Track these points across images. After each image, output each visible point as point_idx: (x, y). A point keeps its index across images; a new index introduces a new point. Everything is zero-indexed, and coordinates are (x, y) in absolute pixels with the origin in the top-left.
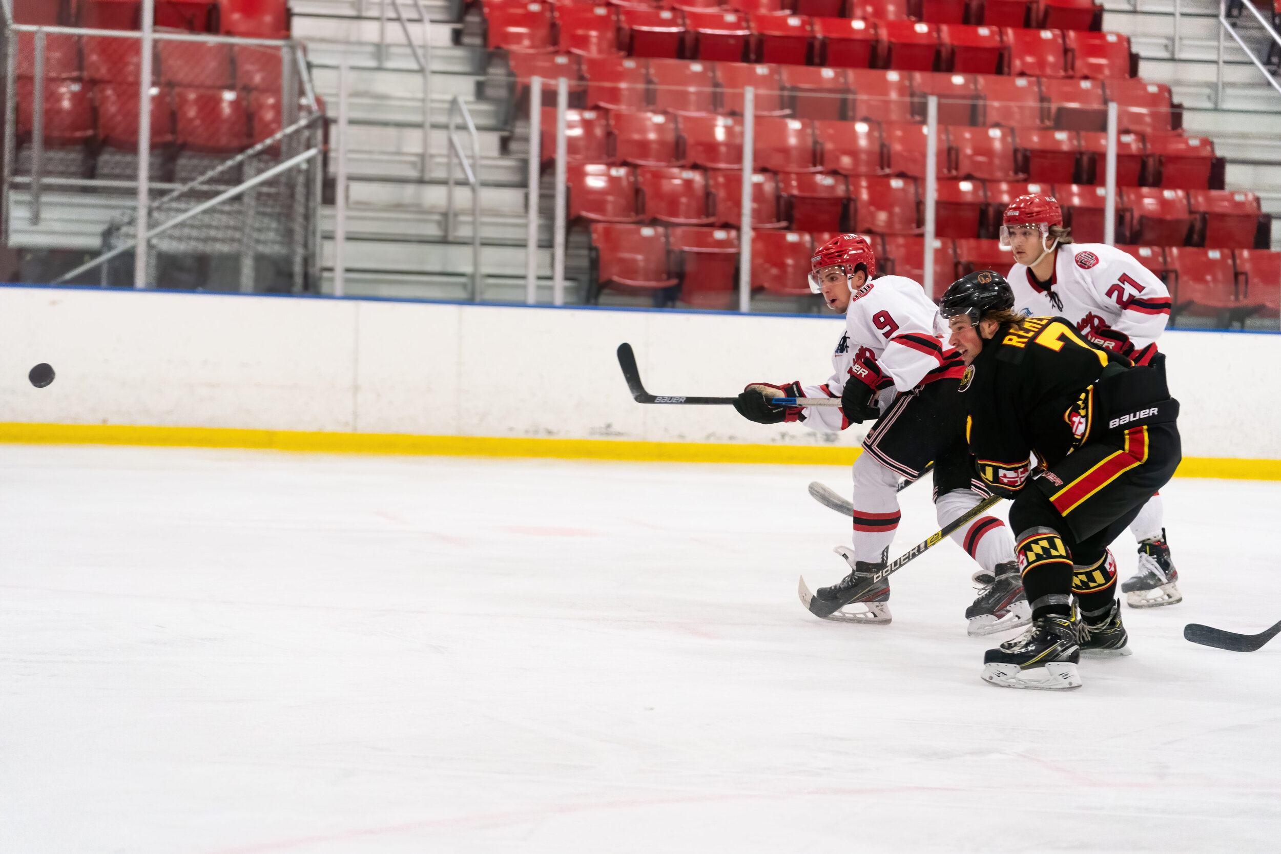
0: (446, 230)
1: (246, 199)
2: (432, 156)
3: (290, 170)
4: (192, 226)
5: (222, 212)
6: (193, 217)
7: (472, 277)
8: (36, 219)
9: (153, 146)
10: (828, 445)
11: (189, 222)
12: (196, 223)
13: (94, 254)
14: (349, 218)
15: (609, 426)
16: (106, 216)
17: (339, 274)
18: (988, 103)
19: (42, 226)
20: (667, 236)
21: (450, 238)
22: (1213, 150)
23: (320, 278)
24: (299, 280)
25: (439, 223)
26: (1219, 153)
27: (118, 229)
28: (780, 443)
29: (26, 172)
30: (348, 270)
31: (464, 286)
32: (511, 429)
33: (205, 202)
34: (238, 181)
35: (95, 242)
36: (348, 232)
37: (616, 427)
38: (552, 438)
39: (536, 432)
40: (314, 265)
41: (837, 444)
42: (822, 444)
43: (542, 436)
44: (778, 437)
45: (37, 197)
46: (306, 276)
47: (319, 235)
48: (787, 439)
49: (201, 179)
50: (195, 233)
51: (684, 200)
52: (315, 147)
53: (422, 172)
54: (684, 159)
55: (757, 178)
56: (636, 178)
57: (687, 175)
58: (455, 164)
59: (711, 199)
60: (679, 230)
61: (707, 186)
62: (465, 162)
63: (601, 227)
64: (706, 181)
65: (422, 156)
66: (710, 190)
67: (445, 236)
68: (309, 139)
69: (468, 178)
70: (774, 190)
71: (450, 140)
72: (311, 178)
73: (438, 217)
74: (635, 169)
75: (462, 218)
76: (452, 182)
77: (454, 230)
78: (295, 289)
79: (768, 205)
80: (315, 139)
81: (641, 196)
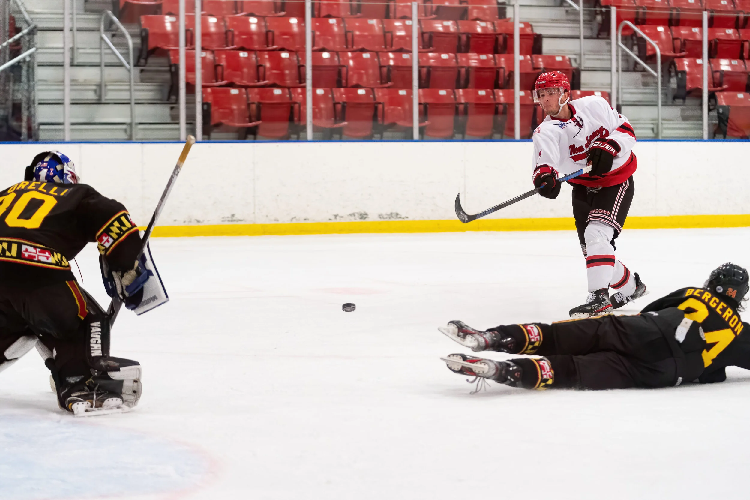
0: (100, 96)
2: (78, 49)
3: (19, 62)
7: (130, 124)
10: (362, 220)
14: (72, 90)
15: (233, 215)
17: (67, 127)
18: (397, 4)
20: (247, 94)
21: (103, 101)
22: (532, 30)
23: (39, 129)
24: (24, 131)
25: (95, 91)
26: (537, 31)
28: (334, 221)
30: (73, 124)
31: (125, 130)
32: (175, 221)
36: (72, 100)
37: (237, 217)
38: (200, 224)
39: (190, 222)
40: (34, 122)
41: (367, 219)
42: (358, 220)
43: (194, 224)
44: (333, 218)
46: (30, 129)
47: (37, 102)
48: (338, 217)
51: (245, 70)
52: (33, 46)
53: (72, 59)
54: (233, 45)
55: (285, 55)
56: (214, 58)
57: (243, 55)
58: (106, 54)
59: (261, 69)
60: (256, 90)
61: (257, 61)
62: (117, 52)
63: (209, 90)
64: (256, 58)
65: (72, 49)
66: (260, 64)
67: (100, 99)
68: (29, 41)
69: (121, 62)
70: (296, 62)
71: (102, 39)
72: (30, 67)
73: (94, 88)
74: (213, 52)
75: (109, 87)
76: (103, 65)
77: (106, 95)
78: (22, 138)
79: (295, 72)
80: (33, 42)
81: (219, 69)
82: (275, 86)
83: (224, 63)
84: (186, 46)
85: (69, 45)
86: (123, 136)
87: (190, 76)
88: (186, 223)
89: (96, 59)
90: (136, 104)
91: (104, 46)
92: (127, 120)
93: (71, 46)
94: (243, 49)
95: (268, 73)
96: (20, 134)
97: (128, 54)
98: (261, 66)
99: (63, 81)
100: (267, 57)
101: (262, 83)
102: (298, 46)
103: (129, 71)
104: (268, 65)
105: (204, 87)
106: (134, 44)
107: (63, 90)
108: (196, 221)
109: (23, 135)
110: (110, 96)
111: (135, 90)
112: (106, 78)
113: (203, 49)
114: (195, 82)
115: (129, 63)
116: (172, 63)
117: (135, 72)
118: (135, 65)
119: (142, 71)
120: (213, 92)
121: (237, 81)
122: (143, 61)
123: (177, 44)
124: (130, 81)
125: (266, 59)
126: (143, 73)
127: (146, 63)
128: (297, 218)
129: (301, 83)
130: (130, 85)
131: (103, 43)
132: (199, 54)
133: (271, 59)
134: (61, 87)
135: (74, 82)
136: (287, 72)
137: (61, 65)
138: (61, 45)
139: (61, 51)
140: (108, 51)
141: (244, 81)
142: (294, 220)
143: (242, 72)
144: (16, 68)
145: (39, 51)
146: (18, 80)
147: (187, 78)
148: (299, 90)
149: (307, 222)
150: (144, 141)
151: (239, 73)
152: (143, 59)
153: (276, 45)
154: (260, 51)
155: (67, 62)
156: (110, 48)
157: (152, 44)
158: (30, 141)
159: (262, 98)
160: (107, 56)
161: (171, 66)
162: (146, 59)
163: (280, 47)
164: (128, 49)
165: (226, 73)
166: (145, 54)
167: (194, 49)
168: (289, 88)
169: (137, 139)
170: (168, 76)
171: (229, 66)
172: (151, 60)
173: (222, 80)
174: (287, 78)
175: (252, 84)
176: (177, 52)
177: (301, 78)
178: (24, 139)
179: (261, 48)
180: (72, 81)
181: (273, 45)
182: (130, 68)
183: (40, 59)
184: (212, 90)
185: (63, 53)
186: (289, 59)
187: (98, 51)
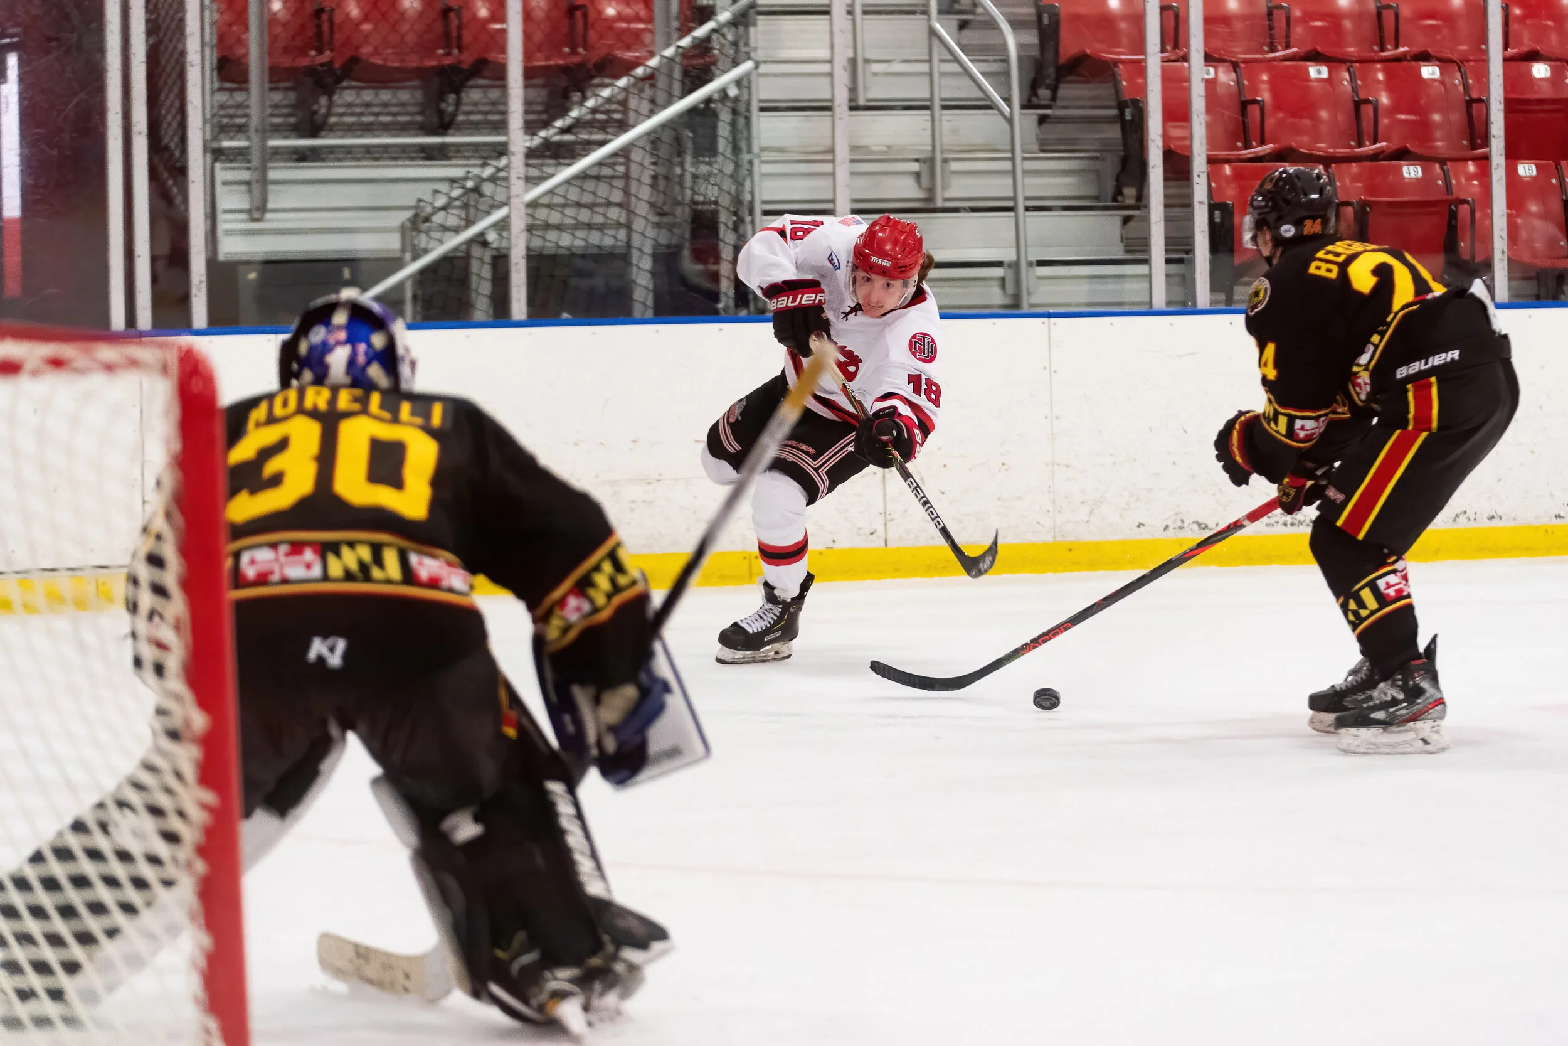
0: (931, 191)
1: (636, 155)
2: (868, 61)
3: (708, 100)
4: (549, 206)
5: (597, 178)
6: (551, 192)
7: (1015, 267)
8: (259, 210)
9: (530, 74)
11: (544, 201)
12: (558, 200)
13: (390, 264)
14: (853, 174)
16: (407, 195)
19: (272, 220)
21: (939, 204)
25: (918, 176)
27: (427, 220)
29: (241, 129)
31: (1002, 283)
33: (569, 165)
34: (623, 126)
35: (391, 243)
36: (855, 201)
45: (264, 171)
49: (559, 123)
50: (584, 215)
51: (1324, 114)
52: (749, 58)
53: (853, 90)
54: (1287, 47)
55: (1429, 72)
56: (1238, 82)
57: (1317, 72)
58: (942, 74)
59: (1367, 111)
60: (1354, 168)
61: (1355, 89)
62: (973, 68)
63: (1227, 169)
64: (1352, 80)
65: (853, 62)
66: (1362, 96)
67: (930, 199)
68: (735, 44)
69: (988, 97)
70: (1461, 89)
71: (932, 33)
72: (740, 111)
73: (915, 167)
74: (1235, 66)
75: (955, 166)
76: (937, 104)
77: (945, 188)
78: (721, 306)
79: (1457, 117)
80: (747, 44)
81: (1254, 111)
82: (1403, 155)
83: (1265, 96)
84: (1163, 50)
85: (843, 54)
86: (996, 296)
87: (1176, 132)
88: (1170, 532)
89: (918, 91)
90: (1027, 209)
91: (938, 52)
92: (1008, 255)
93: (850, 54)
94: (1316, 57)
95: (1385, 121)
96: (715, 296)
97: (1007, 74)
98: (1367, 101)
99: (832, 151)
100: (1381, 76)
101: (1370, 148)
102: (1464, 48)
103: (1010, 121)
104: (1385, 99)
105: (1211, 161)
106: (1021, 47)
107: (833, 174)
108: (1195, 527)
109: (723, 298)
110: (958, 189)
111: (1025, 172)
112: (947, 139)
113: (1209, 59)
114: (1189, 148)
115: (1008, 100)
116: (1126, 97)
117: (1025, 122)
118: (1026, 105)
119: (1042, 120)
120: (1238, 175)
121: (1302, 143)
122: (1044, 93)
123: (1139, 45)
124: (1013, 151)
125: (1379, 82)
126: (1045, 126)
127: (1054, 98)
128: (1470, 513)
129: (1473, 146)
130: (1013, 159)
131: (936, 42)
132: (1199, 71)
133: (1391, 85)
134: (828, 168)
135: (859, 154)
136: (1437, 117)
137: (825, 108)
138: (824, 54)
139: (826, 68)
140: (954, 67)
141: (1322, 145)
142: (1462, 519)
143: (1314, 118)
144: (703, 114)
145: (763, 69)
146: (707, 149)
147: (1166, 137)
148: (1471, 167)
149: (1495, 523)
150: (1051, 311)
151: (1307, 122)
152: (1047, 87)
153: (1403, 46)
154: (1361, 61)
155: (841, 98)
156: (956, 60)
157: (1069, 47)
158: (743, 313)
159: (1372, 189)
160: (945, 81)
161: (1121, 106)
162: (1054, 90)
163: (1416, 49)
164: (1006, 61)
165: (1270, 123)
166: (1051, 71)
167: (1185, 58)
168: (1443, 162)
169: (1032, 306)
170: (1114, 133)
171: (1278, 106)
172: (1064, 91)
173: (1262, 142)
174: (1438, 134)
175: (1342, 151)
176: (1139, 68)
177: (1477, 135)
178: (726, 309)
179: (1367, 55)
180: (854, 148)
181: (1397, 47)
182: (1011, 113)
183: (765, 90)
184: (1233, 169)
185: (831, 75)
186: (1442, 82)
187: (924, 67)
